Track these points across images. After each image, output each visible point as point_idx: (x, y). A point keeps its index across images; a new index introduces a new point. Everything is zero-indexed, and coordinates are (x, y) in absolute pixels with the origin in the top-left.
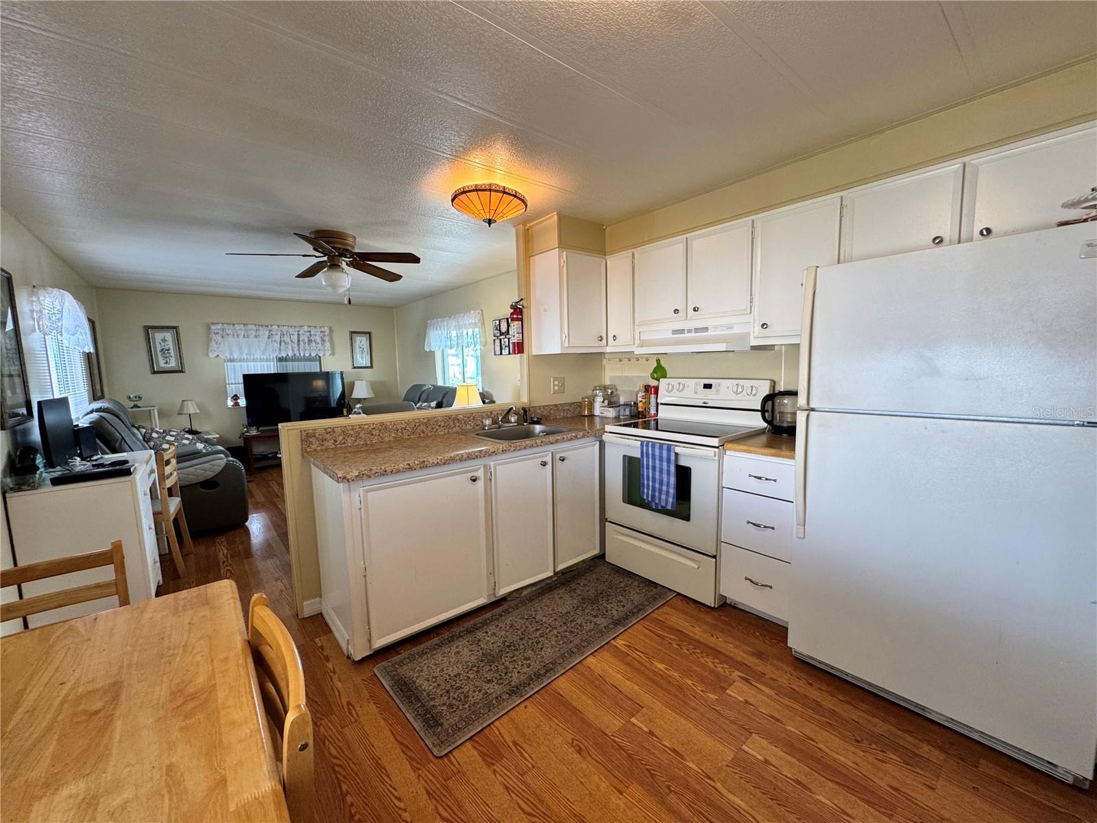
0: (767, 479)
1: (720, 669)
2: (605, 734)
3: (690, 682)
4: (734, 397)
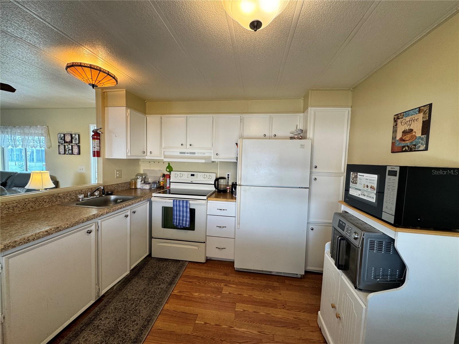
0: (223, 210)
1: (216, 285)
2: (189, 335)
3: (209, 295)
4: (203, 179)
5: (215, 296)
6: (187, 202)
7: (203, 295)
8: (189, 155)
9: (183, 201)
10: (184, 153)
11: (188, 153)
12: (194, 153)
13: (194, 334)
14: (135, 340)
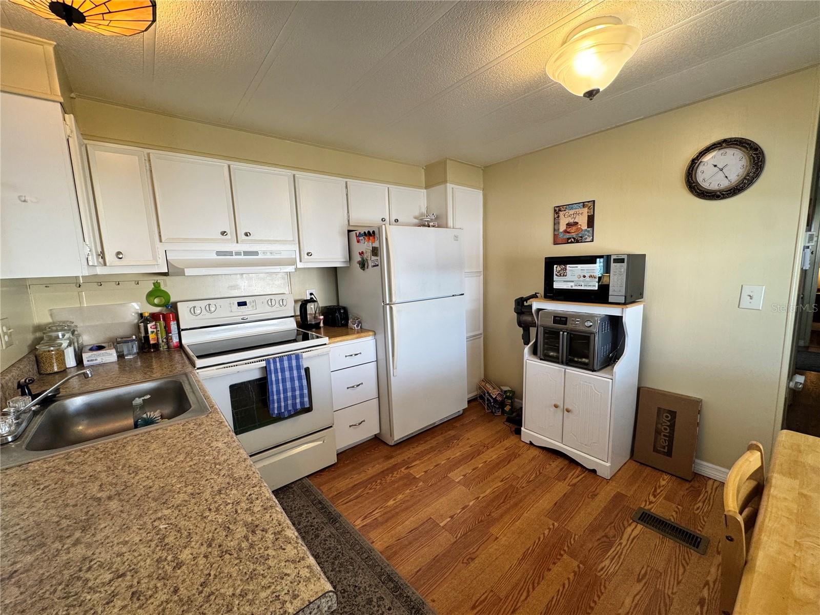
0: (356, 355)
2: (455, 542)
3: (408, 491)
4: (268, 309)
5: (416, 487)
6: (298, 357)
7: (400, 496)
8: (242, 257)
9: (289, 357)
10: (230, 253)
11: (238, 254)
12: (256, 253)
13: (459, 535)
14: (413, 612)
